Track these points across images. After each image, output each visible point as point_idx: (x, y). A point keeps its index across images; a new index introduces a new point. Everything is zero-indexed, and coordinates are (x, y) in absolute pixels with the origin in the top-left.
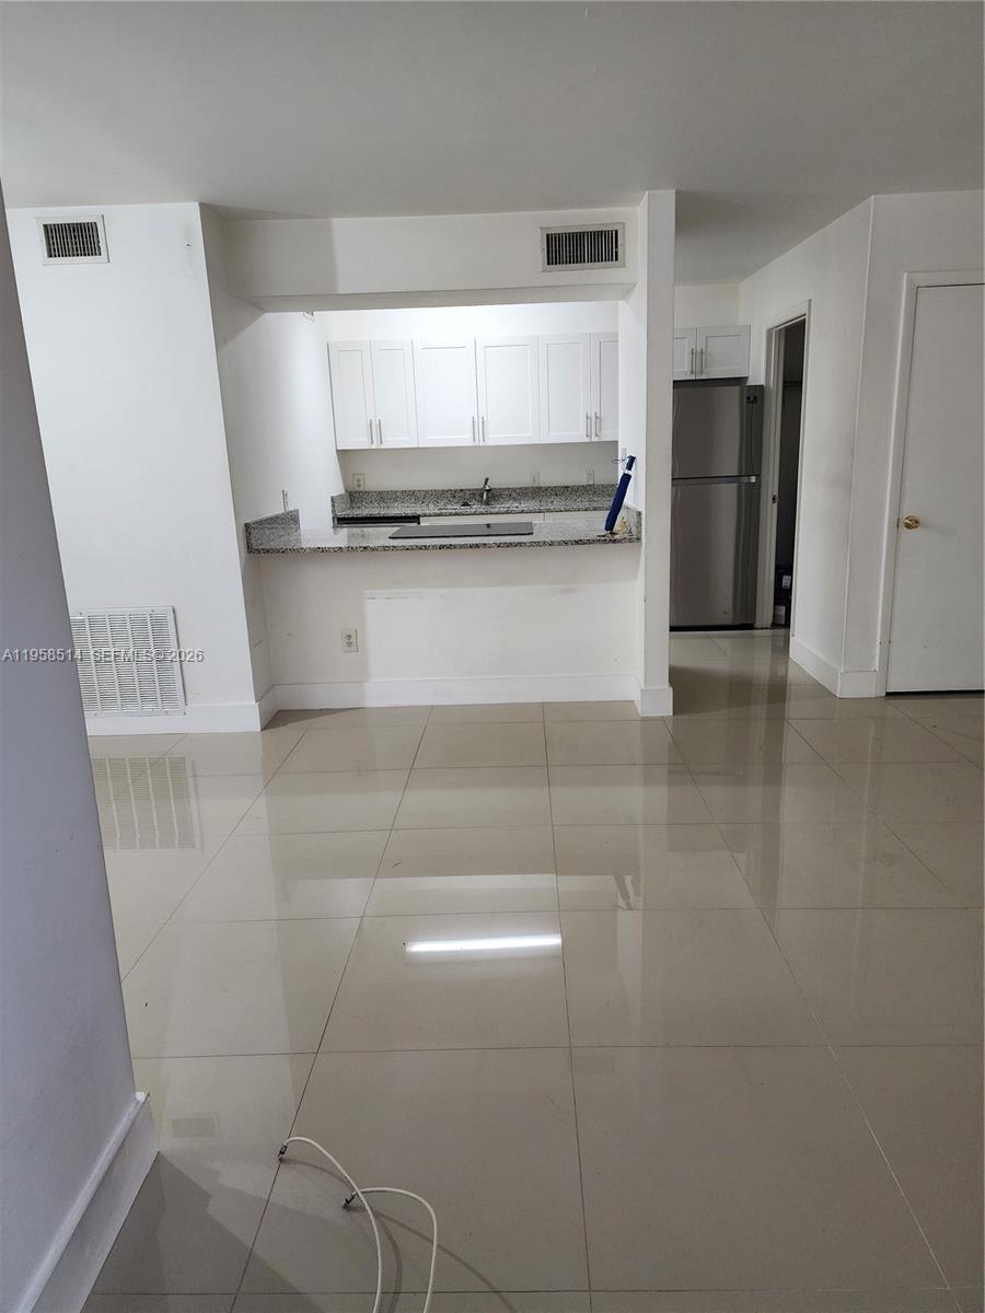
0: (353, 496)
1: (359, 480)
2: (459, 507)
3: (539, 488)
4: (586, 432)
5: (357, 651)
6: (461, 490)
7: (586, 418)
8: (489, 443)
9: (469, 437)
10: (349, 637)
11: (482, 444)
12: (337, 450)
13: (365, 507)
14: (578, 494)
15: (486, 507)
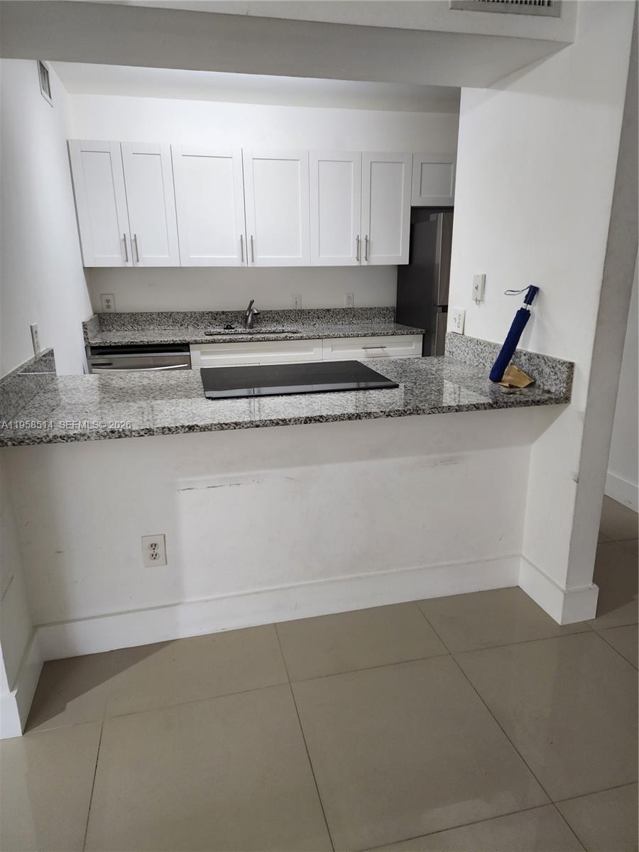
0: (103, 319)
1: (108, 301)
2: (222, 331)
3: (302, 311)
4: (356, 256)
5: (166, 564)
6: (223, 313)
7: (356, 242)
8: (258, 264)
9: (236, 257)
10: (154, 546)
11: (250, 265)
12: (84, 268)
13: (117, 330)
14: (338, 317)
15: (251, 330)
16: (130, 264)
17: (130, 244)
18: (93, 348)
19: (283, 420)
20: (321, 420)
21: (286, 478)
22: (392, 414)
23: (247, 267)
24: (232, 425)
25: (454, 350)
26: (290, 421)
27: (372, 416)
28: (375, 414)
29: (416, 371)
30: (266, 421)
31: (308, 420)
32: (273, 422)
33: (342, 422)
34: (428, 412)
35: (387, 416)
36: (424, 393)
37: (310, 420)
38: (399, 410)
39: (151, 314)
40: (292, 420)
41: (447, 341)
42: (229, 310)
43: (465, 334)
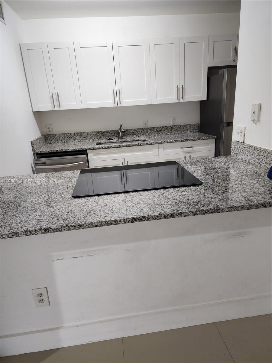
0: (47, 138)
1: (49, 128)
2: (107, 141)
3: (148, 129)
4: (177, 97)
5: (50, 305)
6: (107, 131)
7: (177, 89)
8: (123, 105)
9: (111, 101)
10: (40, 295)
11: (119, 106)
12: (33, 112)
13: (54, 143)
14: (168, 131)
15: (121, 140)
16: (56, 109)
17: (55, 98)
18: (37, 154)
19: (115, 221)
20: (144, 219)
21: (125, 250)
22: (198, 213)
23: (117, 107)
24: (77, 226)
25: (238, 152)
26: (120, 221)
27: (183, 215)
28: (185, 214)
29: (214, 169)
30: (102, 222)
31: (134, 220)
32: (108, 223)
33: (160, 220)
34: (226, 210)
35: (195, 215)
36: (221, 191)
37: (135, 220)
38: (203, 210)
39: (71, 134)
40: (122, 221)
41: (232, 146)
42: (111, 130)
43: (246, 143)
